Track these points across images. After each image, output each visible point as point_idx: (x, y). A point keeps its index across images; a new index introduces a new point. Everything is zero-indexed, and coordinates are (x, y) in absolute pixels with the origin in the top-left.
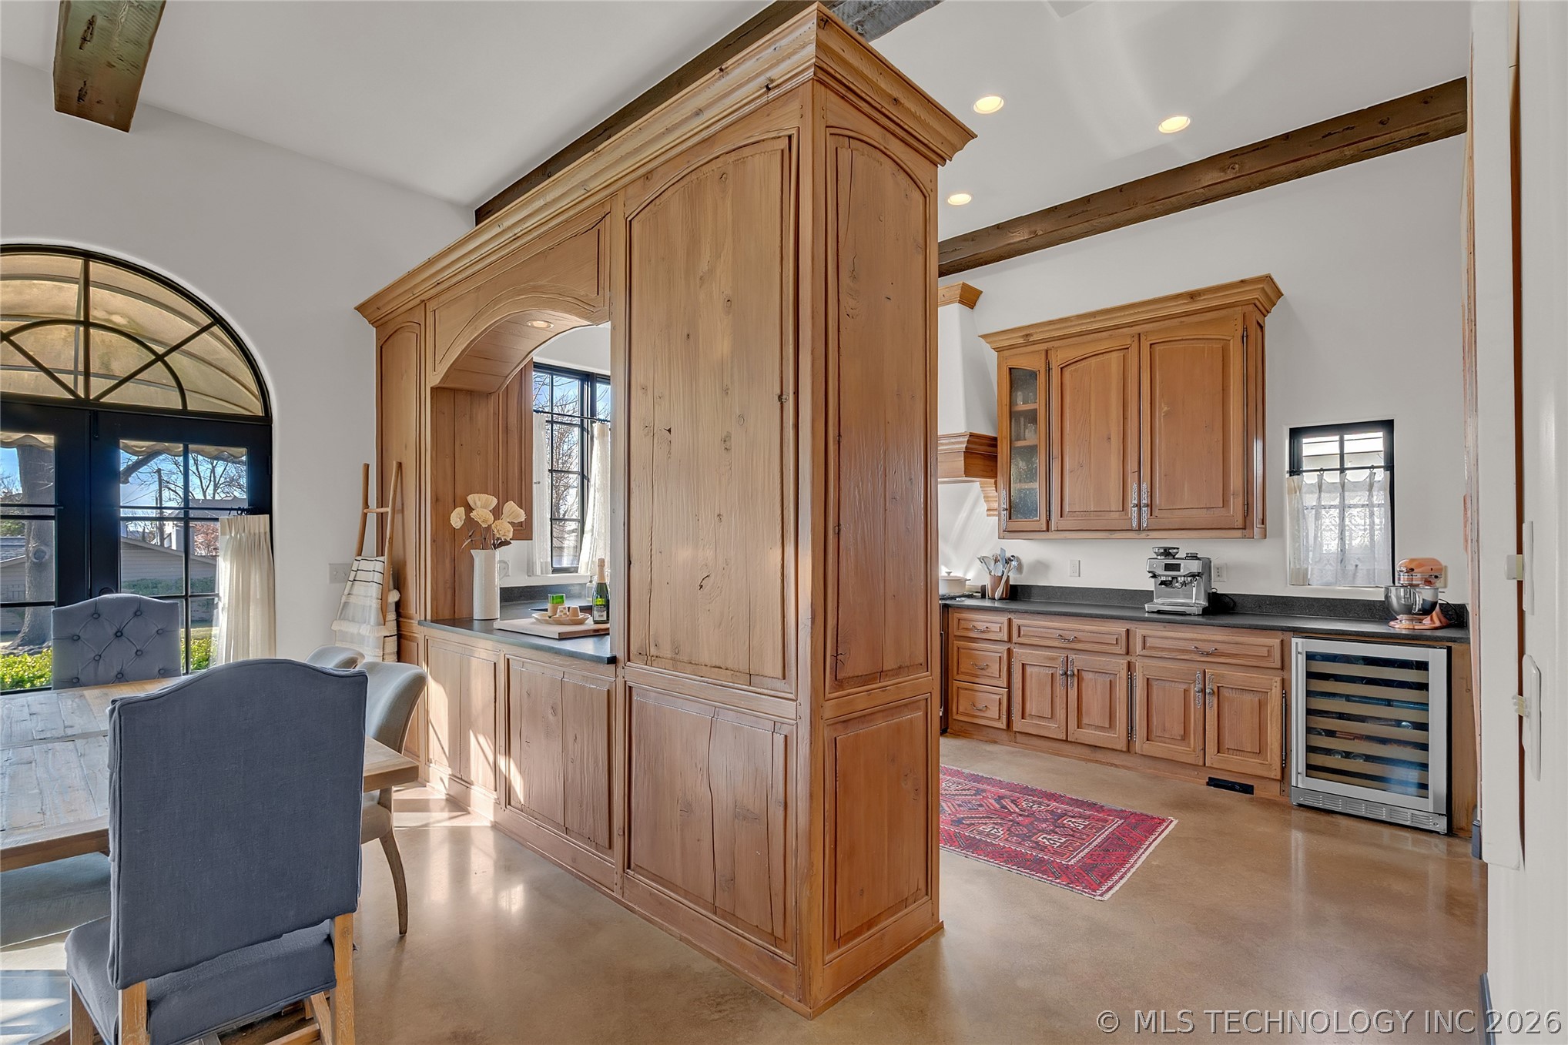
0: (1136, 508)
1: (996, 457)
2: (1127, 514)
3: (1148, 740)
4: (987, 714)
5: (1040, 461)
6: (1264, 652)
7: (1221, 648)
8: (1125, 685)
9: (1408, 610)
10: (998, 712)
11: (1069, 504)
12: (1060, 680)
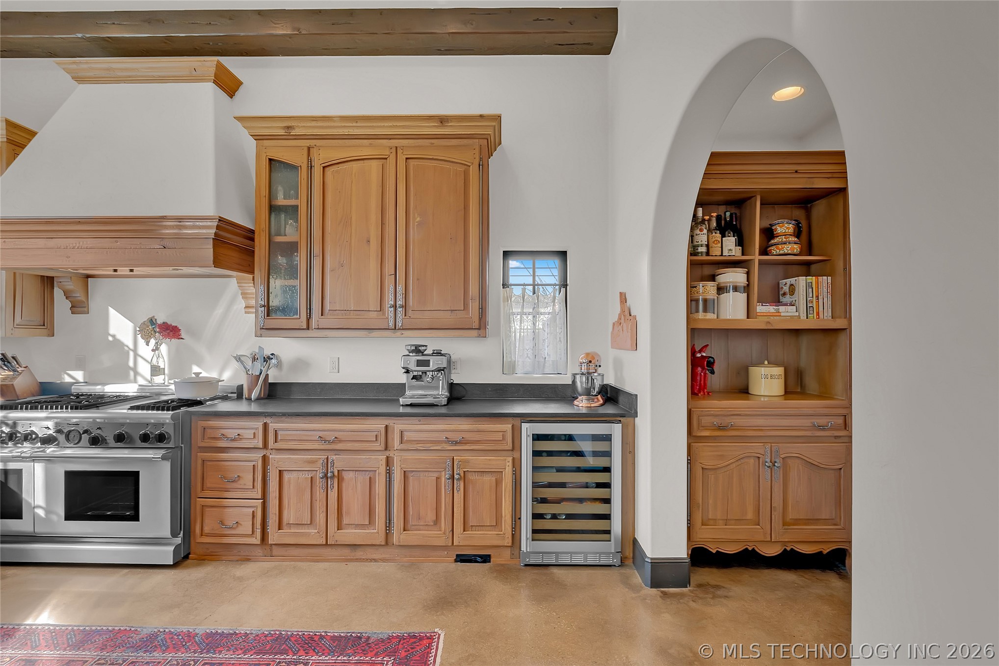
0: (392, 309)
1: (253, 252)
2: (384, 314)
3: (404, 530)
4: (240, 530)
5: (301, 259)
6: (499, 436)
7: (468, 436)
8: (384, 480)
9: (588, 392)
10: (251, 527)
11: (330, 303)
12: (319, 483)
